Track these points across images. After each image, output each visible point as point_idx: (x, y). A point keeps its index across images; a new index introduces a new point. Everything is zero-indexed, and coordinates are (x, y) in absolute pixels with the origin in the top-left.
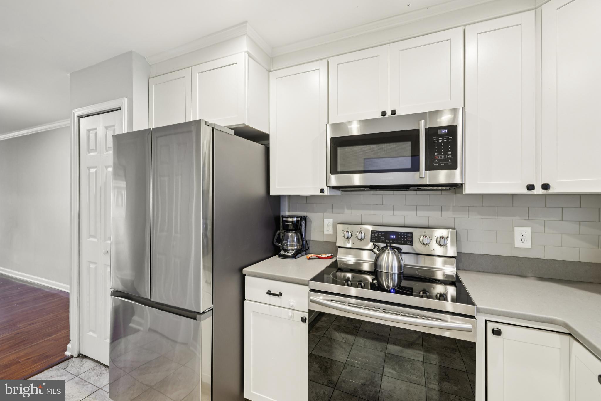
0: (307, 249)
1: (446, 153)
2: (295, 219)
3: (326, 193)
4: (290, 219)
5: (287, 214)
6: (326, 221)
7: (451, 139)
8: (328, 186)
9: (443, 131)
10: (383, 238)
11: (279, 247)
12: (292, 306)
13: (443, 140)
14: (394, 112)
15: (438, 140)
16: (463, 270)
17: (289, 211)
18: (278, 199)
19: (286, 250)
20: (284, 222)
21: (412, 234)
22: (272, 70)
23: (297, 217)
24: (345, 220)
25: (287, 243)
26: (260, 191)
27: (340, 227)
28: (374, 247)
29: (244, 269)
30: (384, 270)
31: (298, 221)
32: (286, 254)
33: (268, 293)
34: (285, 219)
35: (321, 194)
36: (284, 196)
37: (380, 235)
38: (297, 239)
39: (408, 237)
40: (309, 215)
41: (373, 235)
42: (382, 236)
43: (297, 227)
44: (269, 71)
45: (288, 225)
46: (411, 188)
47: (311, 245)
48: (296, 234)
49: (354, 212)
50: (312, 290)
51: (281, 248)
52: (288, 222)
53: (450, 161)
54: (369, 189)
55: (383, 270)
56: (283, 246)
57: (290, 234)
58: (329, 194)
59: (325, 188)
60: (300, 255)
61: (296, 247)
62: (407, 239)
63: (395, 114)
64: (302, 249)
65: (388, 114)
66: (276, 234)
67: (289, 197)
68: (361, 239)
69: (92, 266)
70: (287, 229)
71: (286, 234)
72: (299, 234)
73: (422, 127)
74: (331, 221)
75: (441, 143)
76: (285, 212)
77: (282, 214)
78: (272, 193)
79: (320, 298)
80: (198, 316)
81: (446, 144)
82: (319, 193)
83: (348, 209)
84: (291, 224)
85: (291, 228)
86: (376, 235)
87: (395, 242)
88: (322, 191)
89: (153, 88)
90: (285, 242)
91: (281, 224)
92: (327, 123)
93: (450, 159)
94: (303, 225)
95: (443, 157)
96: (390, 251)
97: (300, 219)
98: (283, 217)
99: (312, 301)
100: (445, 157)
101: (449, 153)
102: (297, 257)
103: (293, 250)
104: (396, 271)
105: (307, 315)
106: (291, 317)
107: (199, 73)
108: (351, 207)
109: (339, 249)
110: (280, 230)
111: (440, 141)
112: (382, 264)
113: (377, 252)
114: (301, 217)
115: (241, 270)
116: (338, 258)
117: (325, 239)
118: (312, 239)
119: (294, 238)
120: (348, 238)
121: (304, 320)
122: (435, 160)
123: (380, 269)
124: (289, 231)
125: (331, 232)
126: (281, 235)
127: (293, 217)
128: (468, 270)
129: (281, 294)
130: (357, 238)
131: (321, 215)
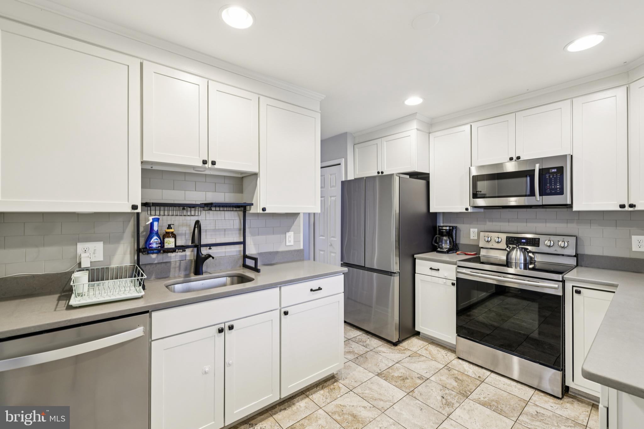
0: (457, 249)
1: (555, 184)
2: (448, 228)
3: (469, 211)
4: (444, 228)
5: (442, 225)
6: (472, 230)
7: (559, 175)
8: (471, 206)
9: (553, 170)
10: (516, 241)
11: (436, 246)
12: (446, 277)
13: (553, 176)
14: (518, 158)
15: (549, 176)
16: (585, 267)
17: (443, 223)
18: (435, 214)
19: (442, 248)
20: (440, 230)
21: (539, 239)
22: (431, 132)
23: (450, 227)
24: (486, 229)
25: (442, 244)
26: (423, 209)
27: (482, 234)
28: (507, 247)
29: (415, 255)
30: (514, 261)
31: (450, 229)
32: (441, 250)
33: (430, 269)
34: (440, 228)
35: (466, 211)
36: (440, 213)
37: (513, 240)
38: (449, 241)
39: (535, 241)
40: (458, 225)
41: (508, 239)
42: (515, 240)
43: (449, 233)
44: (430, 133)
45: (443, 231)
46: (533, 207)
47: (460, 247)
48: (449, 238)
49: (494, 223)
50: (459, 266)
51: (437, 247)
52: (443, 229)
53: (558, 189)
54: (501, 208)
55: (512, 261)
56: (439, 246)
57: (445, 238)
58: (472, 211)
59: (469, 208)
60: (452, 252)
61: (448, 247)
62: (534, 242)
63: (520, 159)
64: (453, 248)
65: (515, 158)
66: (434, 238)
67: (444, 213)
68: (498, 242)
69: (322, 253)
70: (442, 234)
71: (441, 237)
72: (451, 238)
73: (537, 167)
74: (476, 230)
75: (552, 178)
76: (440, 223)
77: (438, 225)
78: (431, 211)
79: (464, 270)
80: (393, 274)
81: (556, 179)
82: (465, 211)
83: (490, 221)
84: (445, 231)
85: (445, 233)
86: (510, 240)
87: (525, 244)
88: (467, 209)
89: (357, 150)
90: (440, 243)
91: (438, 232)
92: (470, 166)
93: (558, 188)
94: (454, 232)
95: (553, 187)
96: (518, 249)
97: (451, 228)
98: (439, 226)
99: (458, 272)
100: (554, 187)
101: (558, 184)
102: (450, 253)
103: (446, 248)
104: (522, 262)
105: (455, 282)
106: (445, 283)
107: (386, 142)
108: (491, 220)
109: (482, 249)
110: (437, 235)
111: (551, 177)
112: (511, 257)
113: (509, 250)
114: (452, 227)
115: (413, 256)
116: (481, 255)
117: (471, 243)
118: (461, 243)
119: (447, 241)
120: (488, 241)
121: (453, 284)
122: (548, 189)
123: (510, 260)
124: (443, 235)
125: (476, 238)
126: (438, 238)
127: (446, 226)
128: (590, 267)
129: (438, 270)
130: (495, 242)
131: (468, 226)
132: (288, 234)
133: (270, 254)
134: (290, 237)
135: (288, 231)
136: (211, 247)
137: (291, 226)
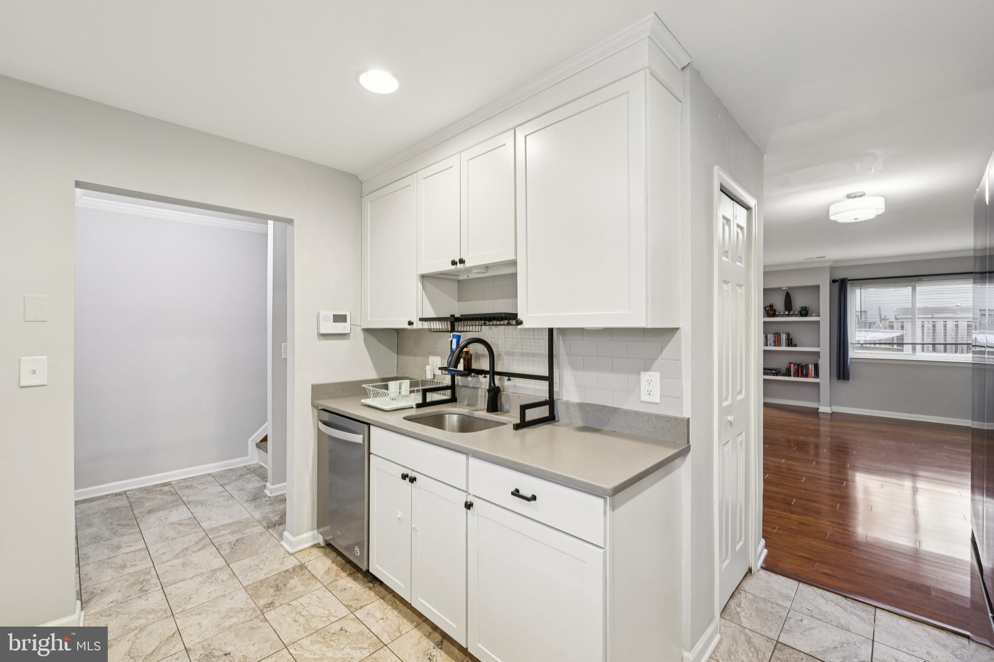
132: (645, 376)
133: (600, 410)
134: (649, 382)
135: (647, 369)
136: (511, 378)
137: (654, 359)
